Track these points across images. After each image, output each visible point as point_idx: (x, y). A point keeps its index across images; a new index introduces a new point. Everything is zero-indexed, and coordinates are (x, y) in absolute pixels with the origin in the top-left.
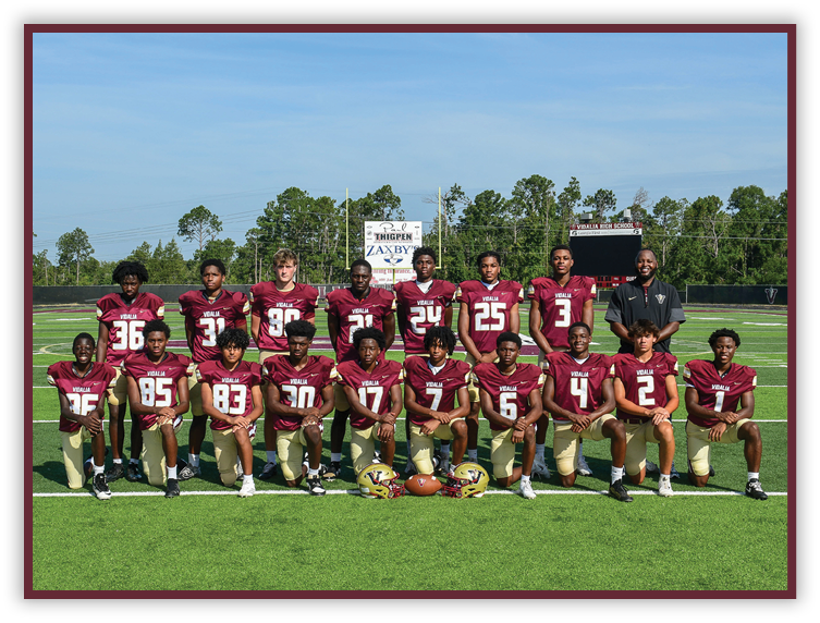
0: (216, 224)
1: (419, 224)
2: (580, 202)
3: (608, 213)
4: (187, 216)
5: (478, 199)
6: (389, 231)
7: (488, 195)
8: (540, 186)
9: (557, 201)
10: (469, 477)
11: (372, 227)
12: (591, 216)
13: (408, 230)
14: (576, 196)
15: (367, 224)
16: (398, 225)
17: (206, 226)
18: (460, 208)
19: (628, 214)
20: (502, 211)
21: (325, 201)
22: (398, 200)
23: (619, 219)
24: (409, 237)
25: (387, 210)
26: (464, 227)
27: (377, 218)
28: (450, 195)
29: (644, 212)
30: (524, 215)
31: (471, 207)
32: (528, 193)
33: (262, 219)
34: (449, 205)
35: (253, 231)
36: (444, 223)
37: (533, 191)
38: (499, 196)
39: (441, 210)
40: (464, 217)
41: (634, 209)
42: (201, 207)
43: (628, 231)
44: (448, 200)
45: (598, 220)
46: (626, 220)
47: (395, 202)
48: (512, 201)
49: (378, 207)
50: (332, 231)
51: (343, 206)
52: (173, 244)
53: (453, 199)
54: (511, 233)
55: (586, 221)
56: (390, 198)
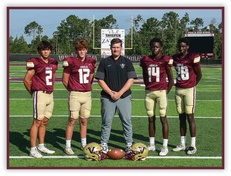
0: (40, 29)
1: (124, 30)
2: (189, 23)
3: (200, 27)
4: (28, 26)
5: (148, 20)
6: (111, 33)
7: (152, 19)
8: (173, 16)
9: (180, 22)
10: (139, 150)
11: (104, 32)
12: (193, 29)
13: (119, 33)
14: (187, 20)
15: (102, 30)
16: (115, 31)
17: (37, 30)
18: (141, 24)
19: (208, 28)
20: (157, 26)
21: (85, 21)
22: (115, 20)
23: (205, 30)
24: (120, 36)
25: (111, 24)
26: (142, 32)
27: (107, 28)
28: (136, 19)
29: (214, 27)
30: (166, 28)
31: (145, 24)
32: (168, 19)
33: (59, 28)
34: (136, 23)
35: (56, 32)
36: (134, 30)
37: (170, 18)
38: (156, 20)
39: (133, 25)
40: (142, 28)
41: (211, 26)
42: (34, 22)
43: (208, 35)
44: (136, 21)
45: (196, 30)
46: (208, 30)
47: (114, 21)
48: (162, 22)
49: (107, 24)
50: (89, 33)
51: (93, 22)
52: (22, 37)
53: (138, 20)
54: (161, 35)
55: (191, 31)
56: (112, 19)
